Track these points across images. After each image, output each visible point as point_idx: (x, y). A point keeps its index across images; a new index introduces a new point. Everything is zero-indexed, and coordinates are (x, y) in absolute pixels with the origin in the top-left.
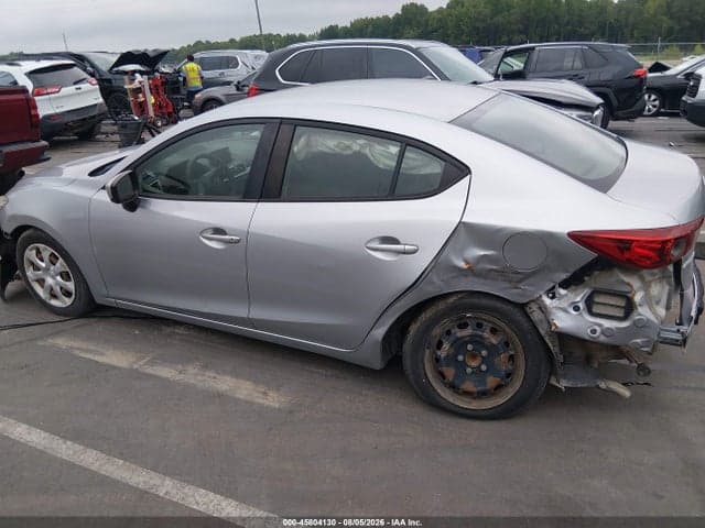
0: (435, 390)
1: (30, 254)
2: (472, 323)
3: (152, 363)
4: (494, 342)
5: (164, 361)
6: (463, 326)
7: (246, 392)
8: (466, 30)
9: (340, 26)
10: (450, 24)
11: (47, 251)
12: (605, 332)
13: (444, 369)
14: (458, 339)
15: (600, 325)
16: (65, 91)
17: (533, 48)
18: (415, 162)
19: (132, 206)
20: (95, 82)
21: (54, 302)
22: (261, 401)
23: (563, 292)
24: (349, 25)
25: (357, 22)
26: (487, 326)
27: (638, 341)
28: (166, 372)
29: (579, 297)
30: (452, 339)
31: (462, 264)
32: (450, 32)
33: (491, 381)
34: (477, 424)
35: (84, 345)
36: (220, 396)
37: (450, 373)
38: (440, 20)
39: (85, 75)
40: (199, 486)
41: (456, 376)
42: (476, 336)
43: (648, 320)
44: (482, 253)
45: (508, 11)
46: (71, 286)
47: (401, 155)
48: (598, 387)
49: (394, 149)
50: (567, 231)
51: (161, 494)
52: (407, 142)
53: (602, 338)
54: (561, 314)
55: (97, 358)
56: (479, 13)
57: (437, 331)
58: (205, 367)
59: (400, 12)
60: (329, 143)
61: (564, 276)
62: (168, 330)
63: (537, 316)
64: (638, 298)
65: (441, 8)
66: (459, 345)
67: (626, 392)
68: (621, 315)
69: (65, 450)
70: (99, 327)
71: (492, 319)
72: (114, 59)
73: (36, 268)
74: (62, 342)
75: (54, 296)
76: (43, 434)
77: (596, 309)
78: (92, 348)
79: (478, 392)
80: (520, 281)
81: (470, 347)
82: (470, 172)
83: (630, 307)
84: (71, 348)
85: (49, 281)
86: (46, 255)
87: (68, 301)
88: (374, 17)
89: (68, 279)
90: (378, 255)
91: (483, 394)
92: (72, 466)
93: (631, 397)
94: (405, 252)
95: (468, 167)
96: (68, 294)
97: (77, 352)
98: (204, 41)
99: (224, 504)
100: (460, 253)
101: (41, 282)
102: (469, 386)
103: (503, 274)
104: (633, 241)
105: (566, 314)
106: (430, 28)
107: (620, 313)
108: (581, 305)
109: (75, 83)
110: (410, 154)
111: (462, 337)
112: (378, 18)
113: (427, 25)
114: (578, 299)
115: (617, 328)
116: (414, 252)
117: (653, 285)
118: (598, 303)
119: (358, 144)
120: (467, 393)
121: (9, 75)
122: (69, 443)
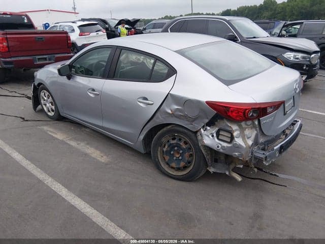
0: (160, 165)
1: (42, 94)
2: (177, 138)
3: (70, 140)
4: (184, 147)
5: (75, 139)
6: (174, 139)
7: (96, 155)
8: (296, 13)
9: (232, 10)
10: (287, 10)
11: (47, 94)
12: (223, 147)
13: (165, 156)
14: (171, 144)
15: (221, 145)
16: (92, 34)
17: (303, 23)
18: (159, 67)
19: (69, 78)
20: (105, 31)
21: (49, 114)
22: (99, 158)
23: (208, 128)
24: (236, 9)
25: (241, 8)
26: (183, 140)
27: (237, 154)
28: (73, 143)
29: (214, 131)
30: (169, 143)
31: (170, 112)
32: (287, 14)
33: (182, 164)
34: (174, 181)
35: (51, 130)
36: (86, 155)
37: (167, 158)
38: (283, 8)
39: (101, 28)
40: (59, 183)
41: (169, 160)
42: (179, 144)
43: (240, 144)
44: (176, 107)
45: (320, 4)
46: (53, 107)
47: (154, 64)
48: (225, 173)
49: (152, 61)
50: (205, 101)
51: (45, 183)
52: (157, 59)
53: (221, 151)
54: (207, 138)
55: (54, 135)
56: (304, 5)
57: (164, 140)
58: (88, 144)
59: (262, 4)
60: (134, 57)
61: (207, 121)
62: (83, 129)
63: (199, 138)
64: (235, 134)
65: (284, 2)
66: (172, 147)
67: (239, 178)
68: (229, 141)
69: (25, 163)
70: (61, 124)
71: (185, 137)
72: (117, 22)
73: (44, 100)
74: (45, 128)
75: (49, 111)
76: (21, 156)
77: (220, 137)
78: (55, 131)
79: (177, 168)
80: (193, 121)
81: (176, 148)
82: (176, 73)
83: (232, 138)
84: (48, 130)
85: (48, 105)
86: (46, 95)
87: (53, 113)
88: (249, 6)
89: (53, 105)
90: (141, 105)
91: (179, 169)
92: (24, 168)
93: (241, 181)
94: (149, 104)
95: (176, 71)
96: (53, 111)
97: (48, 132)
98: (169, 16)
99: (63, 190)
100: (169, 106)
101: (45, 105)
102: (173, 165)
103: (185, 117)
104: (230, 107)
105: (209, 138)
106: (277, 12)
107: (229, 140)
108: (215, 135)
109: (96, 32)
110: (158, 63)
111: (173, 144)
112: (251, 6)
113: (275, 10)
114: (213, 132)
115: (227, 147)
116: (152, 104)
117: (247, 130)
118: (222, 135)
119: (142, 58)
120: (172, 168)
121: (72, 27)
122: (27, 161)
